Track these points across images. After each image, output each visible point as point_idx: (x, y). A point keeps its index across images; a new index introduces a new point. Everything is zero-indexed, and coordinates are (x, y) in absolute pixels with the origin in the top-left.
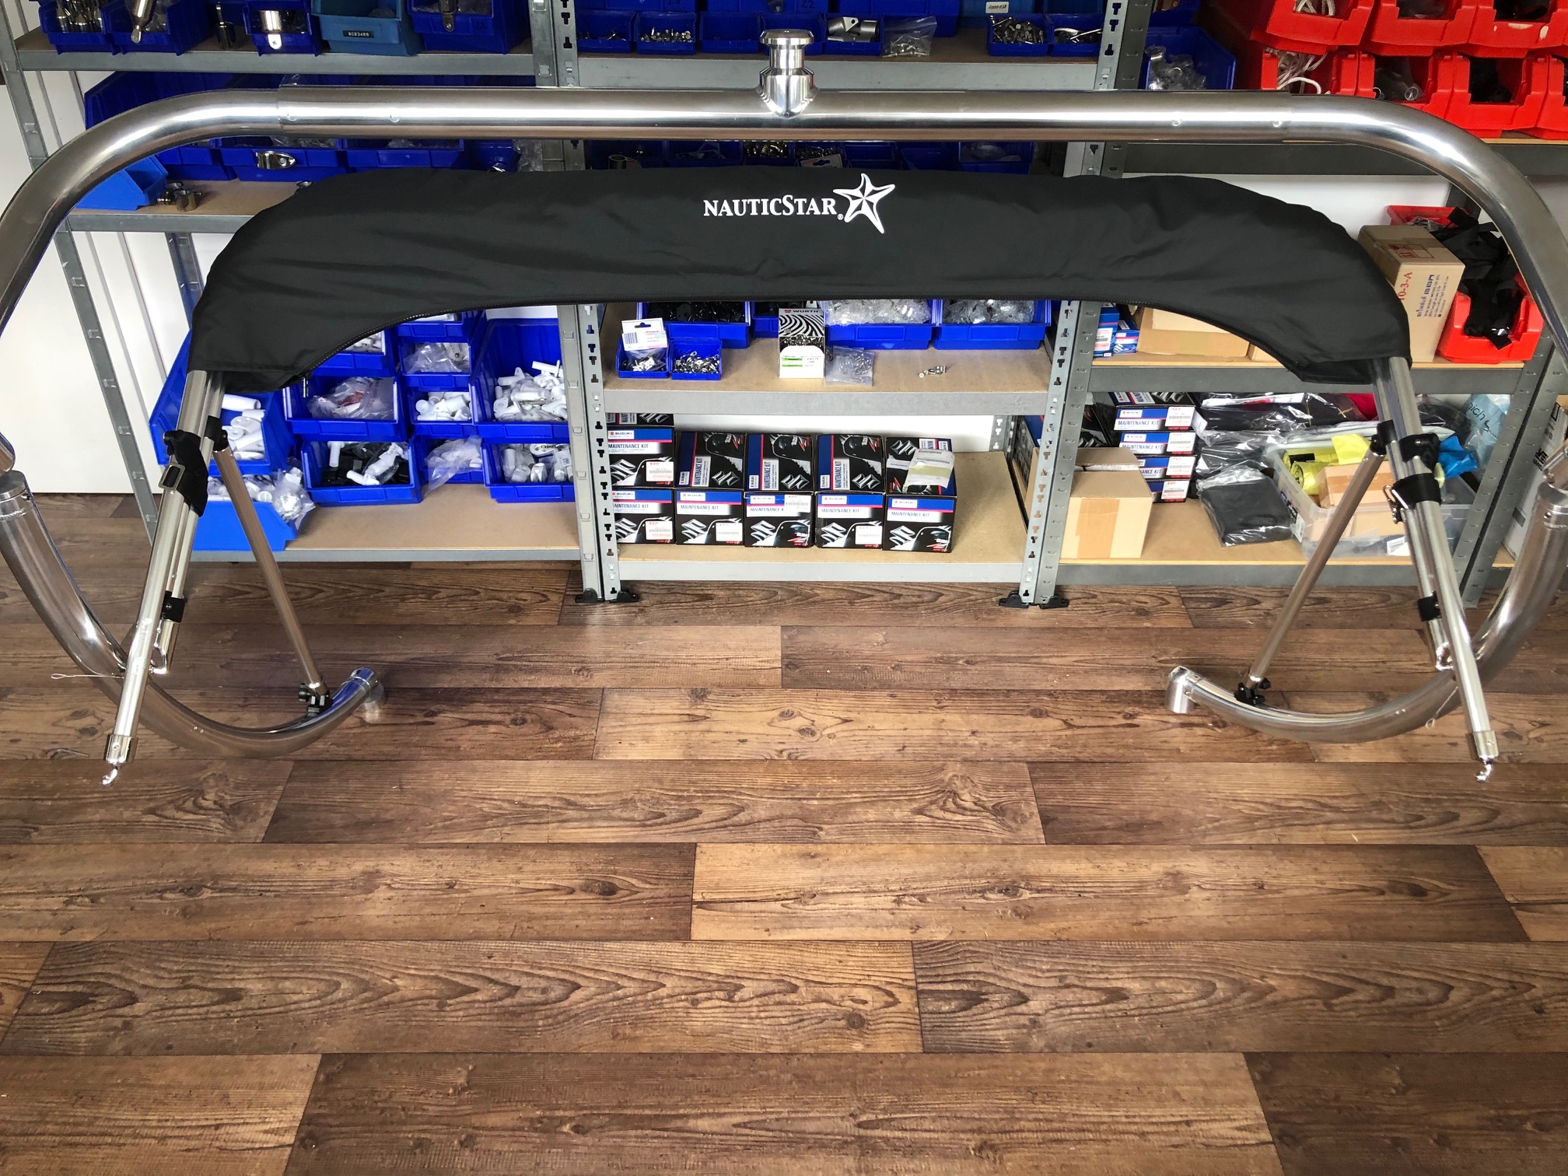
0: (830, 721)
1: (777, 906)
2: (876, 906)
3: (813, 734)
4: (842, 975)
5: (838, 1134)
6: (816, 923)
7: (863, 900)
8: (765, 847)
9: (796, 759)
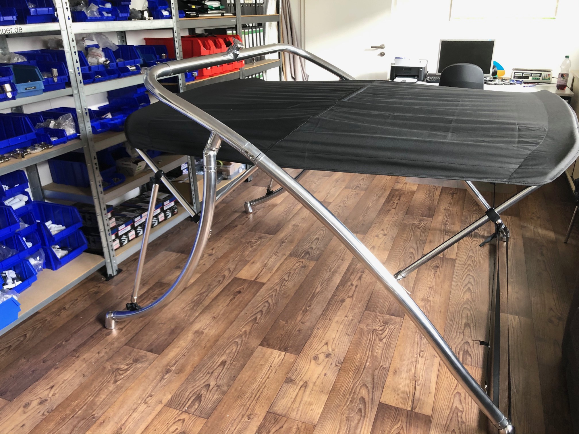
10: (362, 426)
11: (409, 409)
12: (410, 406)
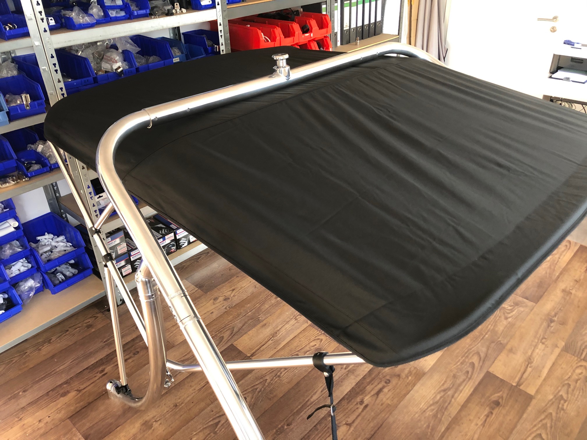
0: (229, 293)
1: (270, 342)
2: (293, 324)
3: (229, 299)
4: (304, 344)
5: (344, 374)
6: (284, 338)
7: (288, 325)
8: (251, 332)
9: (232, 307)
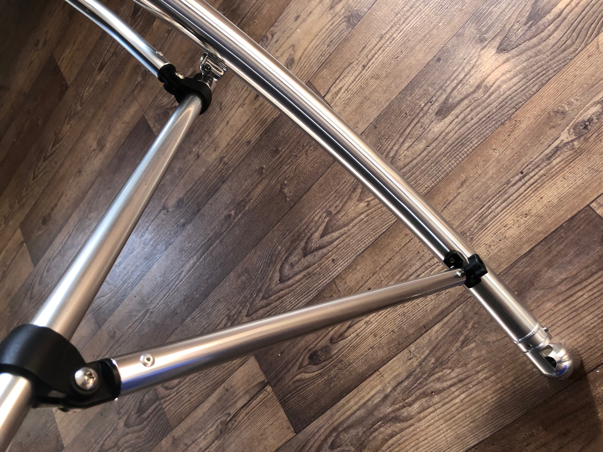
10: (349, 417)
11: (269, 388)
12: (265, 393)
